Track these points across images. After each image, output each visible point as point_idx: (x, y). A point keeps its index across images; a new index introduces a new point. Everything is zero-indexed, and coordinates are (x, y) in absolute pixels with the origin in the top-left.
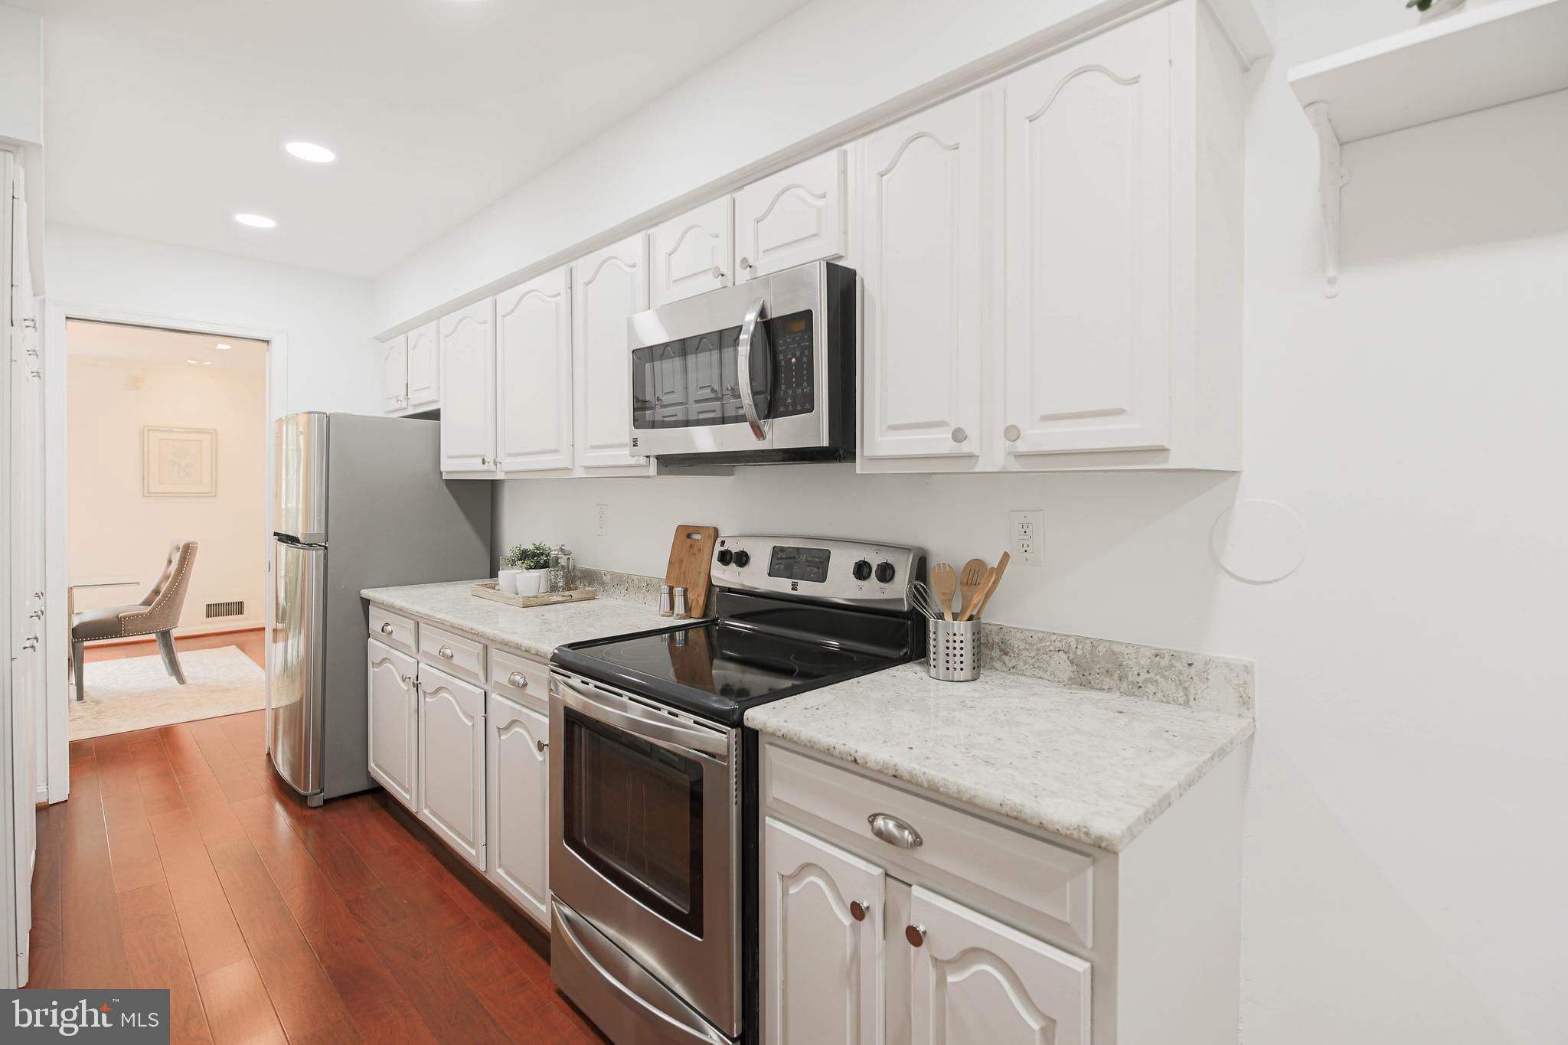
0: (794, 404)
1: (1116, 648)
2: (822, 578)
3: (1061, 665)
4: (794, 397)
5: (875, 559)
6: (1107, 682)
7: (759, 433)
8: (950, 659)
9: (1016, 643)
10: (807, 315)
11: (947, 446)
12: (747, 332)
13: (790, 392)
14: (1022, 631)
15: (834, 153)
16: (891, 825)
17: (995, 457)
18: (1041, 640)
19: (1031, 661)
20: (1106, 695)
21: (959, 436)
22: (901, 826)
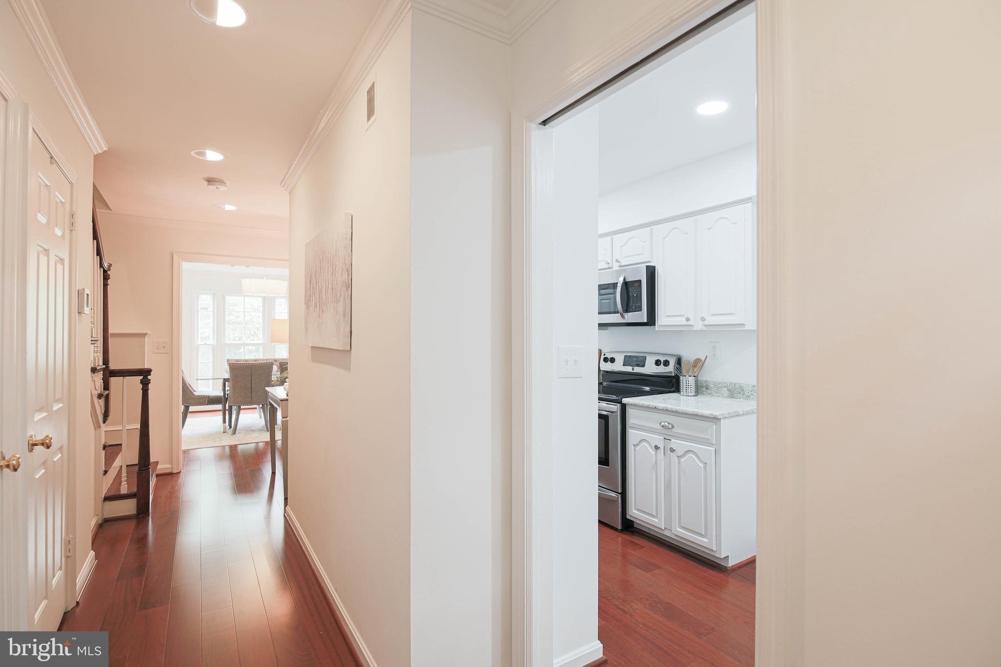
0: (635, 308)
1: (741, 385)
2: (643, 366)
3: (725, 391)
4: (635, 306)
5: (662, 359)
6: (740, 396)
7: (623, 316)
8: (687, 389)
9: (711, 385)
10: (640, 281)
11: (685, 323)
12: (620, 283)
13: (634, 305)
14: (713, 381)
15: (649, 228)
16: (666, 424)
17: (699, 326)
18: (719, 384)
19: (716, 391)
20: (739, 400)
21: (688, 319)
22: (669, 424)
